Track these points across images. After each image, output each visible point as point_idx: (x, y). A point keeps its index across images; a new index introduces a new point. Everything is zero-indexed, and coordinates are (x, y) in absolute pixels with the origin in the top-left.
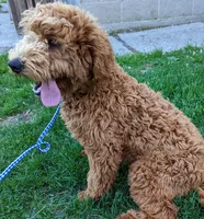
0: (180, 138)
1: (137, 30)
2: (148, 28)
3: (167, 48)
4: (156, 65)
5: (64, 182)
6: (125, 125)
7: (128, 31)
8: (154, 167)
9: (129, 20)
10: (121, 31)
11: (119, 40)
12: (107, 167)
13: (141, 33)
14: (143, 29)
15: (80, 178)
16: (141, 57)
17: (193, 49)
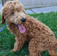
0: (45, 31)
1: (37, 8)
2: (40, 7)
6: (27, 28)
7: (34, 8)
8: (38, 40)
9: (35, 5)
10: (32, 8)
11: (31, 10)
12: (21, 41)
15: (12, 46)
17: (53, 13)
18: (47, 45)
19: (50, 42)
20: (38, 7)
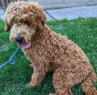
0: (77, 57)
1: (55, 9)
2: (61, 8)
3: (69, 18)
4: (64, 26)
5: (20, 79)
7: (51, 9)
8: (66, 70)
9: (52, 4)
10: (48, 9)
12: (41, 73)
13: (57, 10)
14: (59, 9)
15: (27, 77)
16: (57, 21)
17: (82, 19)
18: (79, 74)
19: (82, 71)
20: (57, 7)
